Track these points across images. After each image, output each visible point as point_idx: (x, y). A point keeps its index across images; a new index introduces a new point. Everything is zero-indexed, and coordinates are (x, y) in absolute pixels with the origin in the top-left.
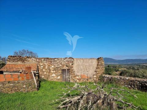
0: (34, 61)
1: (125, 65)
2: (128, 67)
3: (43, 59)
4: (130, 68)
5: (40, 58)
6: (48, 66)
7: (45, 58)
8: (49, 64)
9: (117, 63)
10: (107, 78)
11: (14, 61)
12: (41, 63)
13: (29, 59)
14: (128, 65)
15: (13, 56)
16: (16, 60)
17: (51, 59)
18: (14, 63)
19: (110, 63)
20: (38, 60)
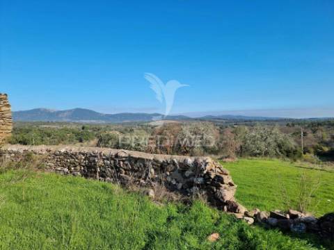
1: (119, 124)
2: (123, 128)
4: (126, 130)
9: (104, 122)
10: (13, 155)
14: (123, 124)
19: (88, 121)
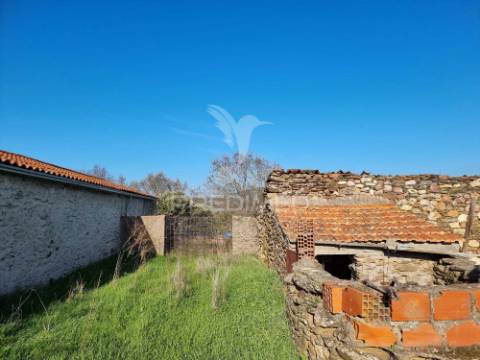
0: (372, 191)
3: (413, 182)
5: (398, 177)
6: (439, 216)
7: (421, 178)
8: (443, 207)
11: (293, 194)
12: (404, 201)
13: (351, 183)
15: (289, 172)
16: (302, 189)
17: (452, 181)
18: (294, 200)
20: (388, 188)
